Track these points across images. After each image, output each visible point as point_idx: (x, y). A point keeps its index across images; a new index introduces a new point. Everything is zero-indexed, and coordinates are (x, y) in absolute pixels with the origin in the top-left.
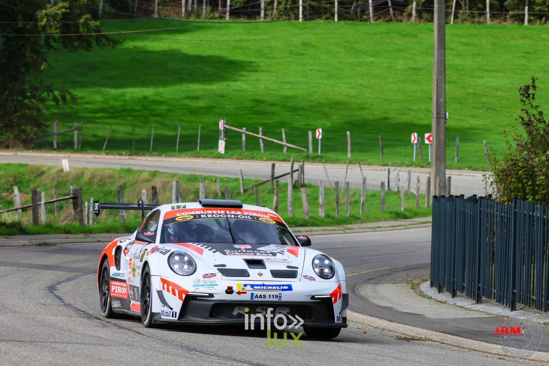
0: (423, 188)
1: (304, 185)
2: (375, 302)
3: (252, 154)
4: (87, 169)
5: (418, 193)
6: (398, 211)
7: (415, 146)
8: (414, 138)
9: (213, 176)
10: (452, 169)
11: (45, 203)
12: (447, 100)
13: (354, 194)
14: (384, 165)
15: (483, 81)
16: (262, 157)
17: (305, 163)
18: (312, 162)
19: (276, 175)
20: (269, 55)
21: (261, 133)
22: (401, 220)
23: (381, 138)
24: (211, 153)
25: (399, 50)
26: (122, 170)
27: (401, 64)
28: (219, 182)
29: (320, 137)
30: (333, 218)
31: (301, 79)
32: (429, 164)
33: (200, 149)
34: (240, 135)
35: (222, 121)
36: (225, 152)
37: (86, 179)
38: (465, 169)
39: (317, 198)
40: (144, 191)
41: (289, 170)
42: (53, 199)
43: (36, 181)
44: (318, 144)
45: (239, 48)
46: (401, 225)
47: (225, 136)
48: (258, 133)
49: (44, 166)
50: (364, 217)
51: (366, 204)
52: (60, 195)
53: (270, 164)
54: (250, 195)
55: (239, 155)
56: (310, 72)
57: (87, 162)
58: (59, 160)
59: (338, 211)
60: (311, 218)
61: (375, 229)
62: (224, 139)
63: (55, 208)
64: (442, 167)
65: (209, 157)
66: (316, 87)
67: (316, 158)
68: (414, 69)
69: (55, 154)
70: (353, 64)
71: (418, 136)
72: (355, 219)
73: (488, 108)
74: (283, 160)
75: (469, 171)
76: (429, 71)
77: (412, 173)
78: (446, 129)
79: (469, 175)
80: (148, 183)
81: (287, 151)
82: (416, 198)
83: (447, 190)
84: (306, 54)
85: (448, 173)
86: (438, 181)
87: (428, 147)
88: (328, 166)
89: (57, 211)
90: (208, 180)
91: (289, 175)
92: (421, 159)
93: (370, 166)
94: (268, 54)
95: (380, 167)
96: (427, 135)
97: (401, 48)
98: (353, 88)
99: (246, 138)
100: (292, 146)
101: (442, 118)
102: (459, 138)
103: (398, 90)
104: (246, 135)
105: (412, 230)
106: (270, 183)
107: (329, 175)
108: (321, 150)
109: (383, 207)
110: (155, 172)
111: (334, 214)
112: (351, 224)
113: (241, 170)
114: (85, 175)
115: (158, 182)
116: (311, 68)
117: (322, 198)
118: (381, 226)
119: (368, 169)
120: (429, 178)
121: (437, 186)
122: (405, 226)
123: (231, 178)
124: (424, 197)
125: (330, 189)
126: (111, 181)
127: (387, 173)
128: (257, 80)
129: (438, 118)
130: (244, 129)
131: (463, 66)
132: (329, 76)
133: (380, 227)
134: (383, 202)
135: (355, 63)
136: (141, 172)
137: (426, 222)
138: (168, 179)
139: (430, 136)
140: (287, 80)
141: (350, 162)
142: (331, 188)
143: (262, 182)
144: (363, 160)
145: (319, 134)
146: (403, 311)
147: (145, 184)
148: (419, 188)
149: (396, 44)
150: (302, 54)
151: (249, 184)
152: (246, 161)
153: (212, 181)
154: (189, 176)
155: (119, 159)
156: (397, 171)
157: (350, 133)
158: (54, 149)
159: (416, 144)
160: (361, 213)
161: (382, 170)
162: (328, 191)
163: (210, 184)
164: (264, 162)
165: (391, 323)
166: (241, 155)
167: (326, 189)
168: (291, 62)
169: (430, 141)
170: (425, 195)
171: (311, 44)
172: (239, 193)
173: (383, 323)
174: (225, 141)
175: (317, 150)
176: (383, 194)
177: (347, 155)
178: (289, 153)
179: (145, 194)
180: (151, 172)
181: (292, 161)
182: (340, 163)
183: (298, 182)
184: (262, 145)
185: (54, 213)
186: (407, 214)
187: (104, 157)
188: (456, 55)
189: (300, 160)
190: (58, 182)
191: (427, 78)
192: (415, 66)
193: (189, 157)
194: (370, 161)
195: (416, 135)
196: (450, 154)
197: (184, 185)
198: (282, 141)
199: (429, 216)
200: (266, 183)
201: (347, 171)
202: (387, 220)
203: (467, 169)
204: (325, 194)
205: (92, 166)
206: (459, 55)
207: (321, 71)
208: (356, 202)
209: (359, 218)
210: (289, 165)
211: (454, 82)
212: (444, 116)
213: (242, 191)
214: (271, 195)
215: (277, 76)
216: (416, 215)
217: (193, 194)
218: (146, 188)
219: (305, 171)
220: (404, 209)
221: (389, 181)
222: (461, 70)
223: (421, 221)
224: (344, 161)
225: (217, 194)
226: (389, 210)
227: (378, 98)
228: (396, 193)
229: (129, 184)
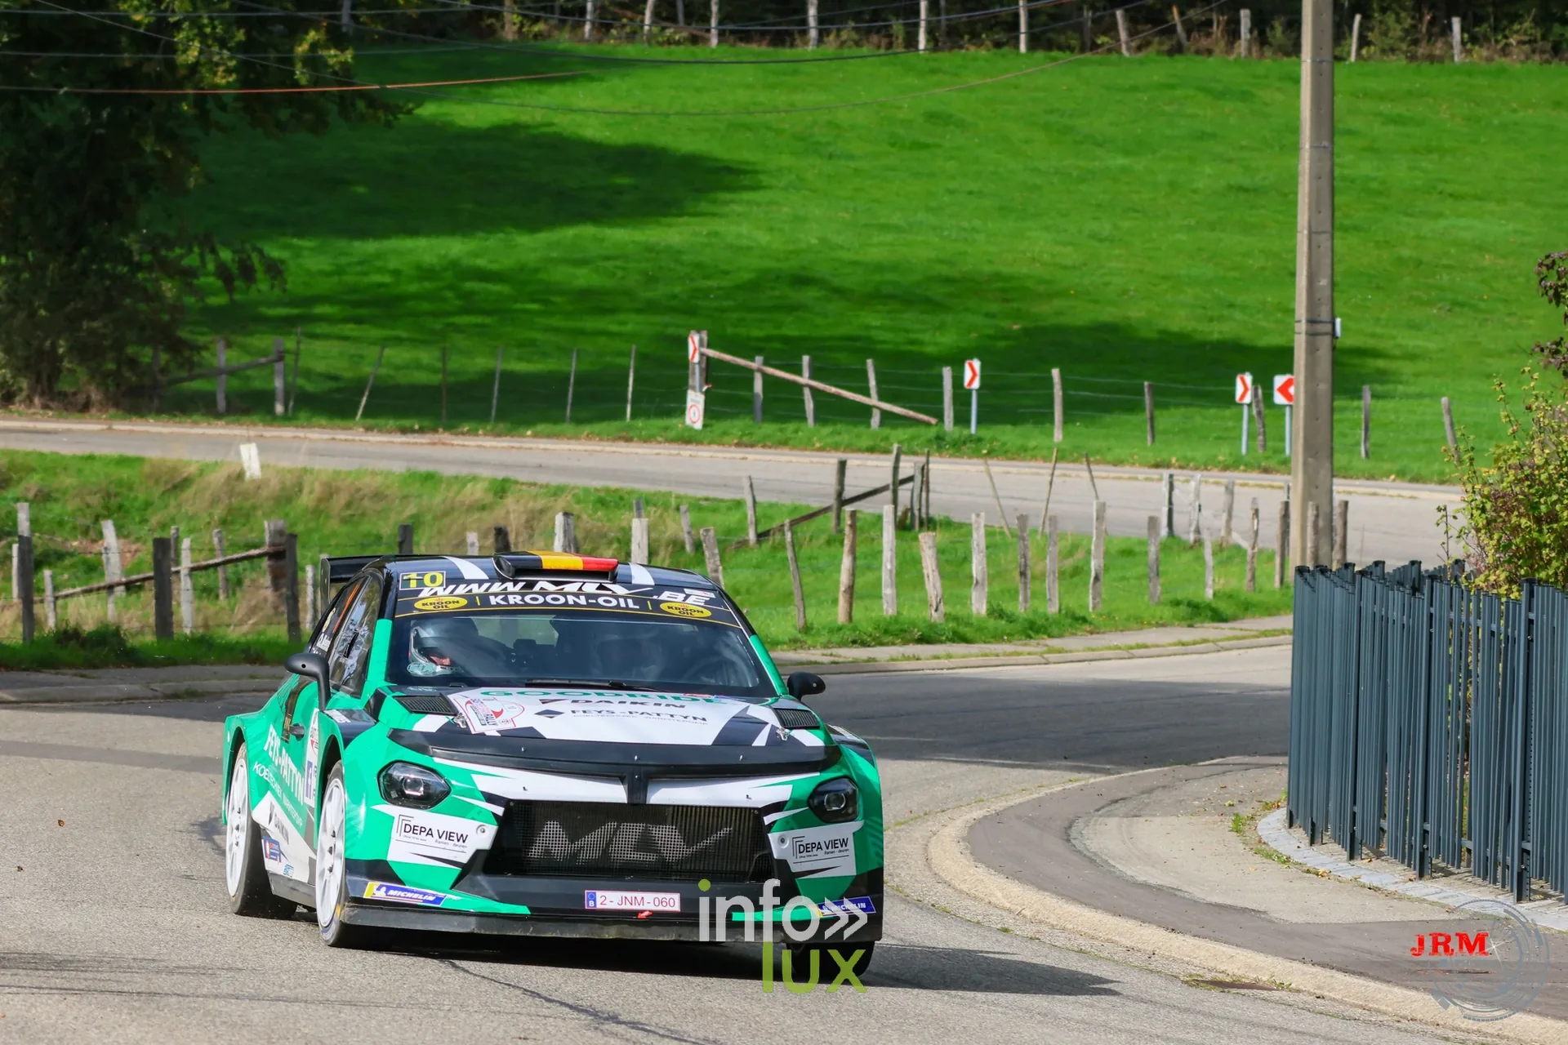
0: (1270, 532)
1: (929, 523)
2: (1129, 873)
3: (781, 430)
4: (311, 472)
5: (1253, 548)
6: (1196, 600)
7: (1246, 410)
8: (1244, 386)
9: (670, 493)
10: (1351, 478)
11: (193, 569)
12: (1338, 279)
13: (1074, 549)
14: (1157, 466)
15: (1442, 224)
16: (810, 439)
17: (931, 459)
18: (951, 456)
19: (849, 493)
20: (831, 149)
21: (806, 372)
22: (1206, 625)
23: (1150, 386)
24: (666, 429)
25: (1202, 136)
26: (411, 476)
27: (1207, 175)
28: (687, 511)
29: (976, 385)
30: (1011, 619)
31: (921, 216)
32: (1285, 462)
33: (634, 416)
34: (747, 376)
35: (696, 338)
36: (705, 426)
37: (306, 500)
38: (1388, 477)
39: (967, 559)
40: (473, 537)
41: (889, 480)
42: (214, 557)
43: (166, 506)
44: (969, 404)
45: (749, 128)
46: (1205, 641)
47: (705, 379)
48: (799, 373)
49: (188, 464)
50: (1100, 615)
51: (1105, 579)
52: (234, 546)
53: (831, 460)
54: (775, 548)
55: (744, 435)
56: (946, 199)
57: (312, 453)
58: (231, 444)
59: (1026, 600)
60: (947, 617)
61: (1129, 652)
62: (701, 388)
63: (221, 584)
64: (1324, 472)
65: (660, 439)
66: (966, 240)
67: (964, 443)
68: (1246, 190)
69: (222, 427)
70: (1070, 174)
71: (1254, 382)
72: (1077, 621)
73: (1455, 303)
74: (871, 450)
75: (1398, 483)
76: (1286, 195)
77: (1237, 489)
79: (1399, 496)
80: (485, 515)
81: (882, 424)
82: (1249, 559)
83: (1338, 539)
84: (939, 146)
85: (1341, 489)
86: (1311, 513)
87: (1284, 415)
88: (998, 467)
89: (226, 591)
90: (654, 505)
92: (1264, 447)
93: (1119, 469)
94: (828, 144)
95: (1146, 470)
96: (1279, 380)
97: (1208, 129)
98: (1069, 244)
99: (765, 386)
100: (896, 409)
101: (1327, 333)
102: (1371, 389)
103: (1199, 250)
105: (1235, 653)
106: (831, 515)
107: (1000, 493)
108: (978, 420)
109: (1155, 587)
110: (505, 480)
111: (1015, 606)
112: (1061, 636)
113: (750, 478)
114: (306, 491)
115: (511, 512)
116: (952, 185)
117: (980, 561)
118: (1149, 643)
119: (1112, 475)
120: (1287, 505)
121: (1310, 529)
122: (1214, 642)
123: (722, 501)
124: (1271, 559)
125: (1002, 533)
126: (379, 506)
127: (1165, 490)
128: (799, 219)
129: (1312, 335)
130: (759, 359)
131: (1383, 182)
132: (1001, 209)
133: (1146, 646)
134: (1154, 573)
135: (1075, 173)
136: (462, 481)
137: (1275, 630)
138: (541, 503)
139: (1289, 383)
140: (883, 221)
141: (1062, 457)
142: (1006, 530)
143: (811, 512)
144: (1098, 452)
145: (972, 373)
146: (1210, 899)
147: (476, 515)
148: (1256, 533)
149: (1194, 116)
150: (926, 146)
151: (773, 518)
152: (761, 450)
153: (667, 508)
154: (602, 494)
155: (402, 443)
156: (1193, 484)
157: (1061, 371)
158: (218, 415)
159: (1249, 405)
160: (1091, 605)
161: (1151, 480)
162: (998, 538)
163: (663, 517)
164: (814, 453)
165: (1173, 935)
166: (751, 434)
167: (990, 533)
168: (893, 169)
169: (1288, 397)
170: (1274, 553)
171: (951, 116)
172: (743, 543)
173: (1151, 937)
174: (706, 393)
175: (968, 421)
176: (1153, 549)
177: (1052, 435)
178: (887, 431)
179: (477, 544)
180: (493, 481)
181: (895, 452)
182: (1031, 460)
183: (913, 514)
184: (809, 405)
185: (217, 597)
186: (1223, 606)
187: (357, 438)
188: (1364, 149)
189: (916, 449)
190: (230, 510)
191: (1280, 217)
192: (1246, 182)
193: (601, 440)
194: (1119, 452)
195: (1248, 378)
196: (1345, 435)
197: (589, 519)
198: (868, 395)
199: (1286, 614)
200: (820, 519)
201: (1051, 483)
202: (1163, 626)
203: (1393, 477)
204: (988, 547)
205: (326, 466)
206: (1373, 150)
207: (980, 194)
208: (1078, 571)
209: (1084, 620)
210: (887, 462)
211: (1356, 228)
212: (1328, 328)
213: (752, 536)
214: (833, 550)
215: (855, 209)
216: (1247, 608)
217: (615, 545)
218: (478, 530)
219: (931, 480)
220: (1214, 595)
221: (1170, 512)
222: (1379, 193)
223: (1262, 628)
224: (1045, 453)
225: (683, 547)
226: (1171, 596)
227: (1141, 271)
228: (1192, 547)
229: (429, 517)
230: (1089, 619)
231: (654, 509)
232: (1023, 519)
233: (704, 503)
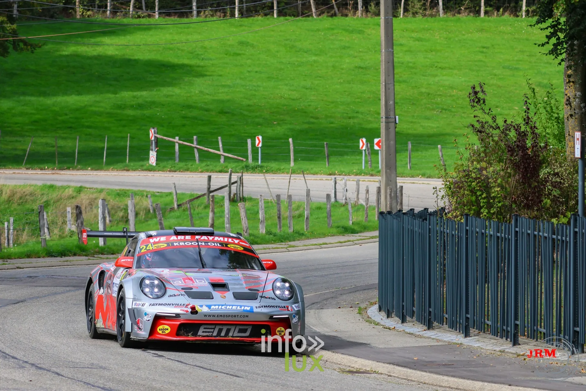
0: (373, 198)
1: (243, 199)
3: (186, 165)
4: (6, 186)
5: (367, 205)
6: (346, 225)
7: (364, 152)
8: (362, 143)
9: (143, 191)
10: (403, 177)
12: (396, 102)
13: (298, 207)
14: (330, 174)
15: (437, 79)
16: (197, 168)
17: (243, 174)
18: (251, 173)
19: (212, 188)
20: (203, 56)
21: (195, 143)
22: (349, 235)
23: (327, 144)
24: (142, 166)
25: (345, 48)
26: (45, 186)
27: (347, 63)
28: (151, 197)
29: (260, 145)
30: (275, 235)
31: (238, 81)
32: (379, 172)
33: (129, 161)
34: (172, 145)
35: (153, 130)
36: (157, 164)
37: (5, 197)
38: (418, 176)
39: (257, 213)
40: (69, 209)
41: (227, 183)
44: (258, 153)
45: (171, 49)
46: (349, 241)
47: (157, 146)
48: (193, 143)
50: (309, 232)
51: (311, 218)
53: (205, 175)
54: (184, 210)
55: (172, 167)
56: (247, 74)
57: (6, 178)
59: (280, 228)
60: (250, 235)
61: (320, 246)
62: (155, 149)
64: (393, 175)
65: (140, 170)
66: (255, 90)
67: (256, 168)
68: (362, 68)
70: (294, 64)
71: (367, 141)
72: (299, 235)
73: (443, 109)
74: (221, 172)
75: (423, 179)
77: (360, 182)
78: (396, 133)
79: (421, 183)
80: (73, 200)
81: (225, 161)
82: (366, 209)
83: (399, 200)
84: (244, 54)
85: (400, 181)
86: (388, 191)
87: (378, 153)
88: (269, 176)
90: (138, 195)
91: (227, 188)
92: (371, 166)
93: (316, 176)
94: (202, 54)
95: (326, 176)
96: (376, 140)
97: (347, 45)
98: (295, 90)
99: (179, 148)
100: (230, 155)
101: (393, 122)
102: (411, 143)
103: (345, 91)
104: (179, 144)
105: (360, 245)
106: (206, 197)
107: (270, 186)
108: (262, 159)
109: (330, 221)
110: (81, 187)
111: (276, 230)
112: (294, 241)
113: (174, 183)
114: (4, 193)
115: (83, 199)
116: (249, 69)
117: (262, 214)
118: (328, 242)
119: (313, 178)
121: (388, 197)
122: (352, 241)
123: (164, 193)
124: (374, 209)
125: (271, 202)
126: (32, 198)
127: (333, 184)
129: (387, 123)
130: (177, 138)
131: (414, 63)
132: (269, 78)
133: (327, 244)
134: (329, 216)
135: (296, 63)
136: (64, 188)
137: (376, 236)
138: (95, 195)
139: (379, 142)
140: (223, 83)
141: (293, 172)
142: (273, 201)
143: (197, 196)
145: (259, 141)
147: (70, 201)
148: (368, 199)
149: (341, 40)
150: (239, 54)
151: (183, 199)
152: (179, 173)
153: (143, 196)
154: (118, 191)
155: (41, 174)
156: (344, 181)
157: (292, 139)
159: (365, 150)
160: (305, 229)
161: (328, 180)
162: (270, 204)
163: (141, 199)
164: (199, 173)
166: (174, 167)
167: (266, 203)
168: (227, 64)
169: (379, 146)
170: (375, 206)
171: (248, 43)
172: (172, 209)
173: (326, 355)
174: (157, 151)
175: (258, 159)
176: (328, 206)
177: (290, 164)
178: (226, 164)
179: (70, 212)
180: (76, 188)
181: (230, 172)
182: (282, 173)
183: (237, 196)
184: (197, 155)
186: (356, 228)
187: (24, 172)
188: (406, 51)
189: (238, 171)
191: (375, 78)
192: (362, 65)
193: (117, 171)
194: (315, 169)
195: (364, 140)
196: (402, 161)
197: (113, 201)
198: (219, 150)
200: (201, 198)
201: (290, 182)
202: (333, 236)
203: (420, 176)
204: (265, 208)
205: (12, 183)
206: (409, 51)
207: (261, 72)
208: (300, 216)
209: (303, 234)
210: (227, 176)
211: (405, 81)
212: (394, 120)
213: (176, 206)
214: (207, 210)
215: (213, 80)
216: (365, 229)
217: (123, 211)
218: (71, 206)
219: (244, 182)
220: (352, 223)
221: (335, 192)
222: (413, 68)
223: (371, 236)
224: (287, 171)
225: (149, 211)
226: (336, 225)
227: (323, 100)
228: (344, 205)
229: (52, 201)
230: (305, 234)
231: (138, 197)
232: (278, 196)
233: (158, 194)
